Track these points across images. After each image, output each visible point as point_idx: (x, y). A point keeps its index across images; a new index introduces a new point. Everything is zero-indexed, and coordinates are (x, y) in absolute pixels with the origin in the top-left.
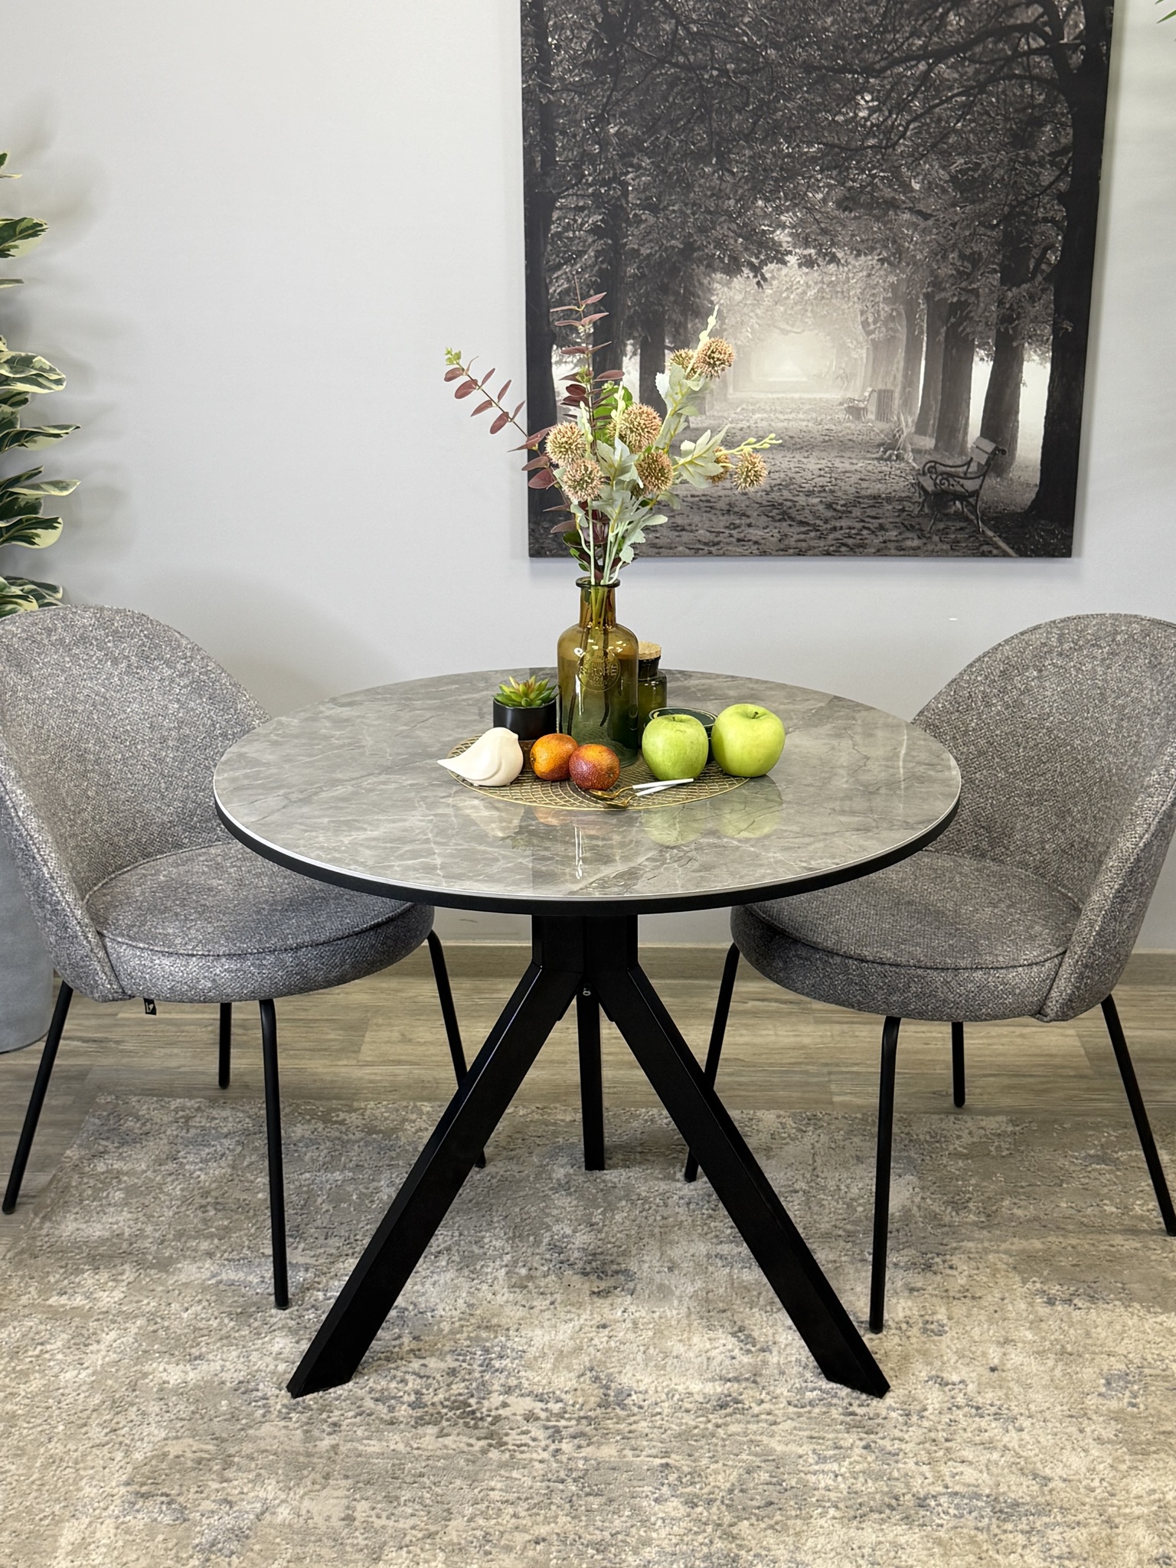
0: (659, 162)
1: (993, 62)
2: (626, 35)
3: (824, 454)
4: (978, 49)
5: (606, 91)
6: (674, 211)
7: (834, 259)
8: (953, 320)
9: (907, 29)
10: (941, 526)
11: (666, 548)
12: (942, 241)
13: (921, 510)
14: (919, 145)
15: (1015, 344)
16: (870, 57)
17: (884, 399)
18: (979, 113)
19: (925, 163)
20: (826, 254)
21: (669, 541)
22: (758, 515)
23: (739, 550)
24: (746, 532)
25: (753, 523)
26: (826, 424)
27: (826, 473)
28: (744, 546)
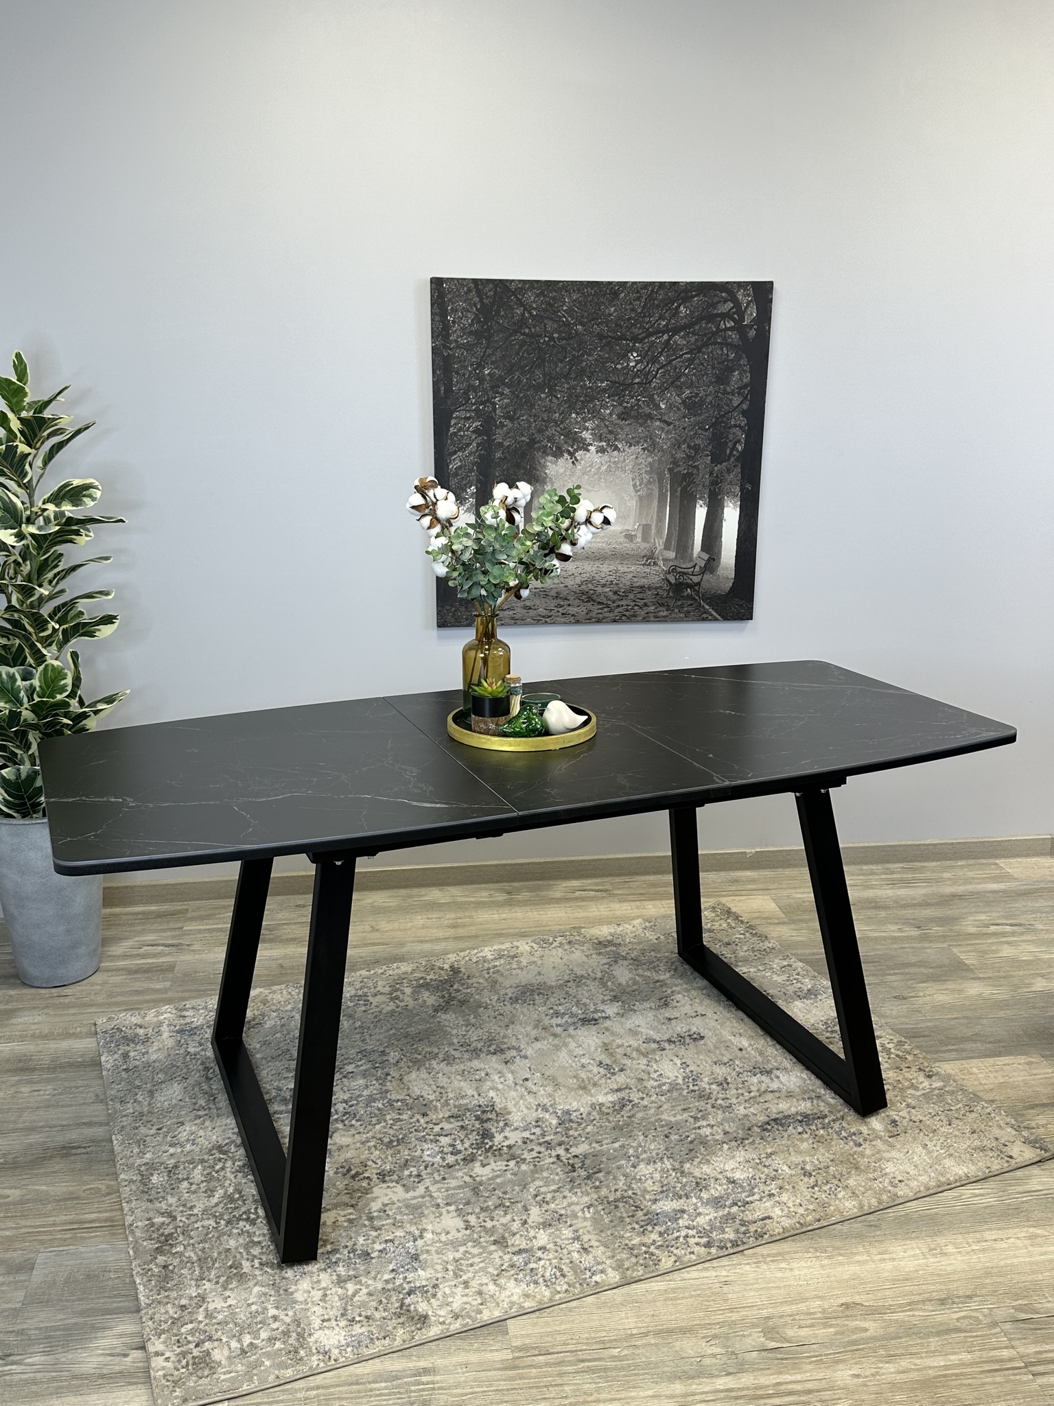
0: (514, 391)
1: (705, 335)
2: (494, 316)
3: (612, 562)
4: (697, 327)
5: (483, 349)
6: (523, 420)
7: (616, 448)
8: (684, 483)
9: (657, 315)
10: (679, 603)
12: (678, 438)
13: (668, 594)
14: (664, 383)
15: (719, 497)
16: (636, 331)
17: (646, 529)
18: (698, 365)
19: (668, 393)
20: (612, 446)
21: (521, 615)
22: (574, 599)
23: (563, 620)
24: (567, 609)
25: (571, 604)
26: (613, 545)
27: (613, 573)
28: (566, 617)
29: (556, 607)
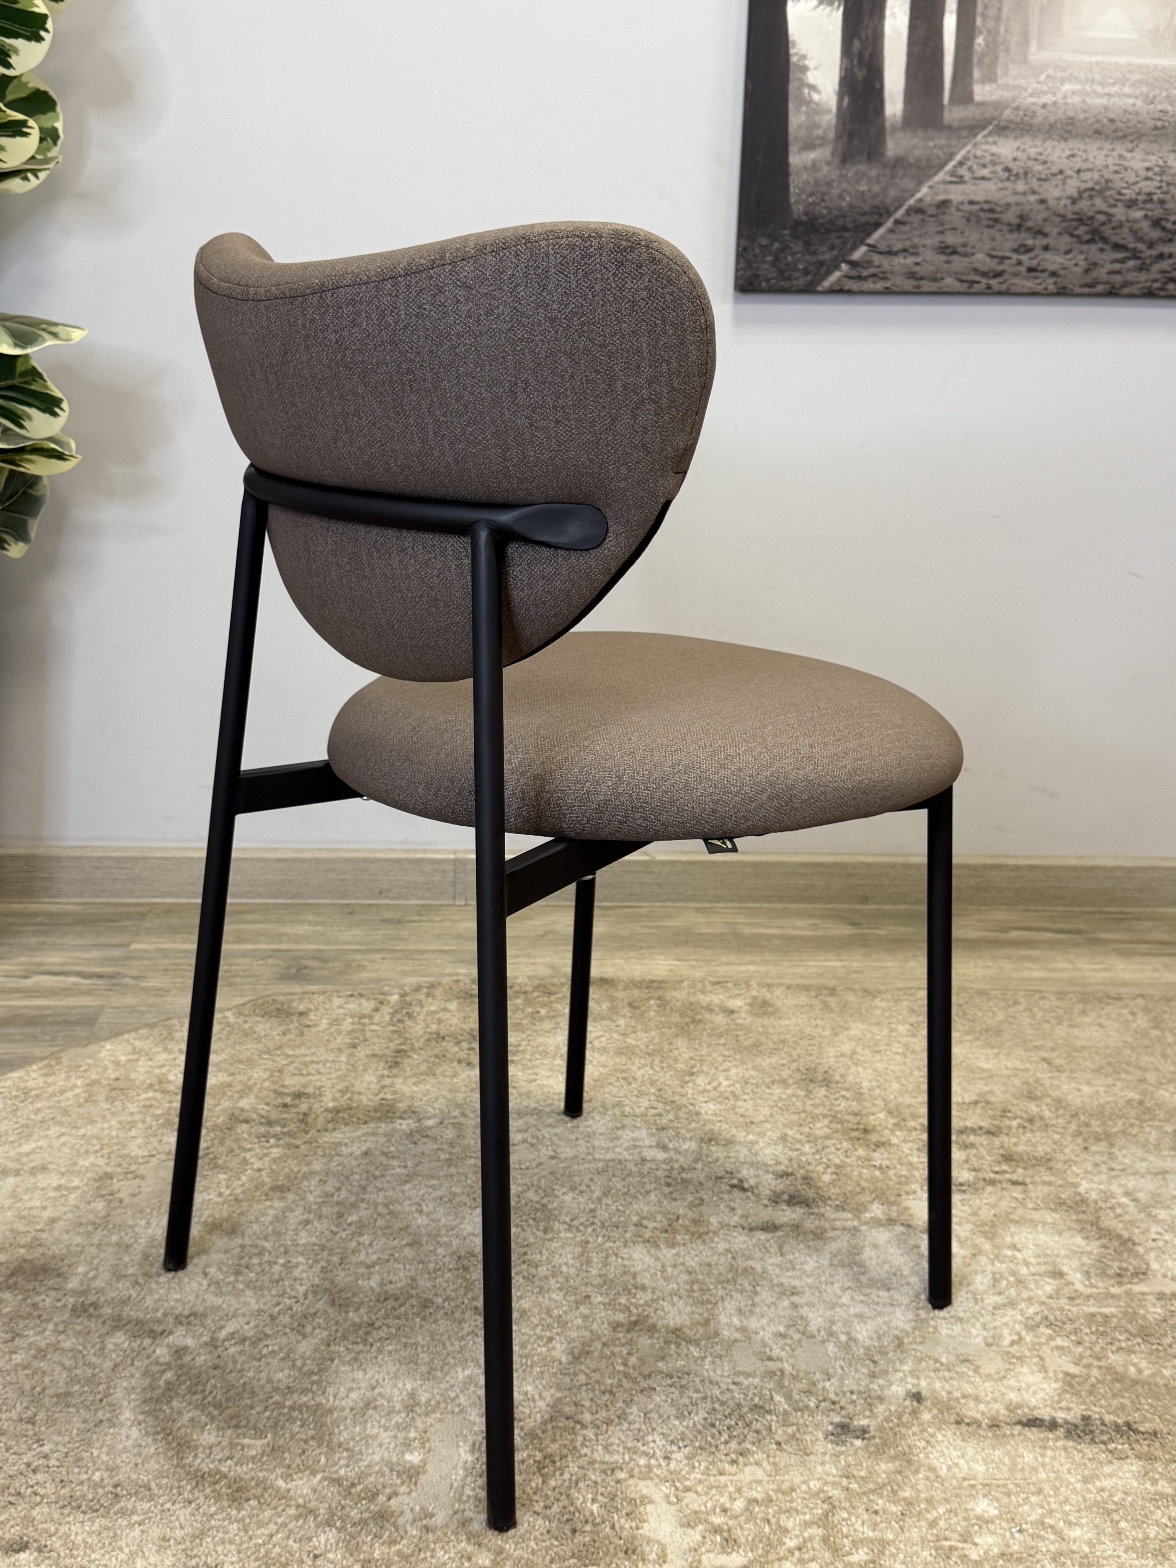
11: (929, 280)
21: (933, 268)
22: (1060, 234)
23: (1029, 284)
24: (1041, 257)
25: (1052, 244)
26: (1160, 103)
27: (1155, 174)
28: (1036, 278)
29: (1015, 251)
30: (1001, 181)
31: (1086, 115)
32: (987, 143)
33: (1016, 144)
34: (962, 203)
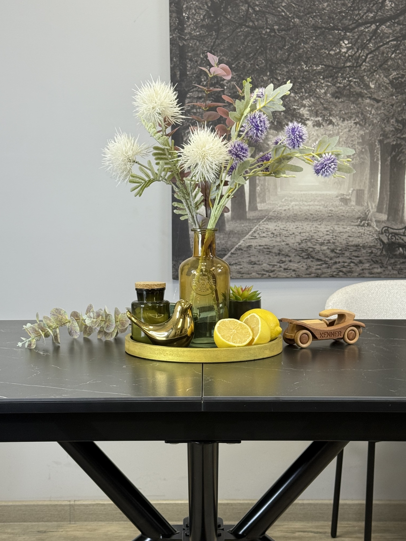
0: (240, 74)
2: (223, 12)
3: (329, 223)
4: (401, 18)
5: (213, 39)
7: (331, 123)
8: (394, 153)
9: (365, 8)
10: (392, 261)
11: (246, 274)
12: (387, 114)
13: (382, 253)
14: (373, 66)
16: (346, 22)
17: (359, 194)
18: (403, 50)
19: (376, 74)
20: (327, 120)
21: (247, 270)
22: (295, 256)
23: (285, 275)
24: (288, 265)
25: (292, 260)
26: (330, 207)
27: (330, 233)
28: (287, 272)
29: (278, 262)
30: (271, 237)
31: (302, 213)
32: (264, 224)
33: (275, 224)
34: (257, 246)
